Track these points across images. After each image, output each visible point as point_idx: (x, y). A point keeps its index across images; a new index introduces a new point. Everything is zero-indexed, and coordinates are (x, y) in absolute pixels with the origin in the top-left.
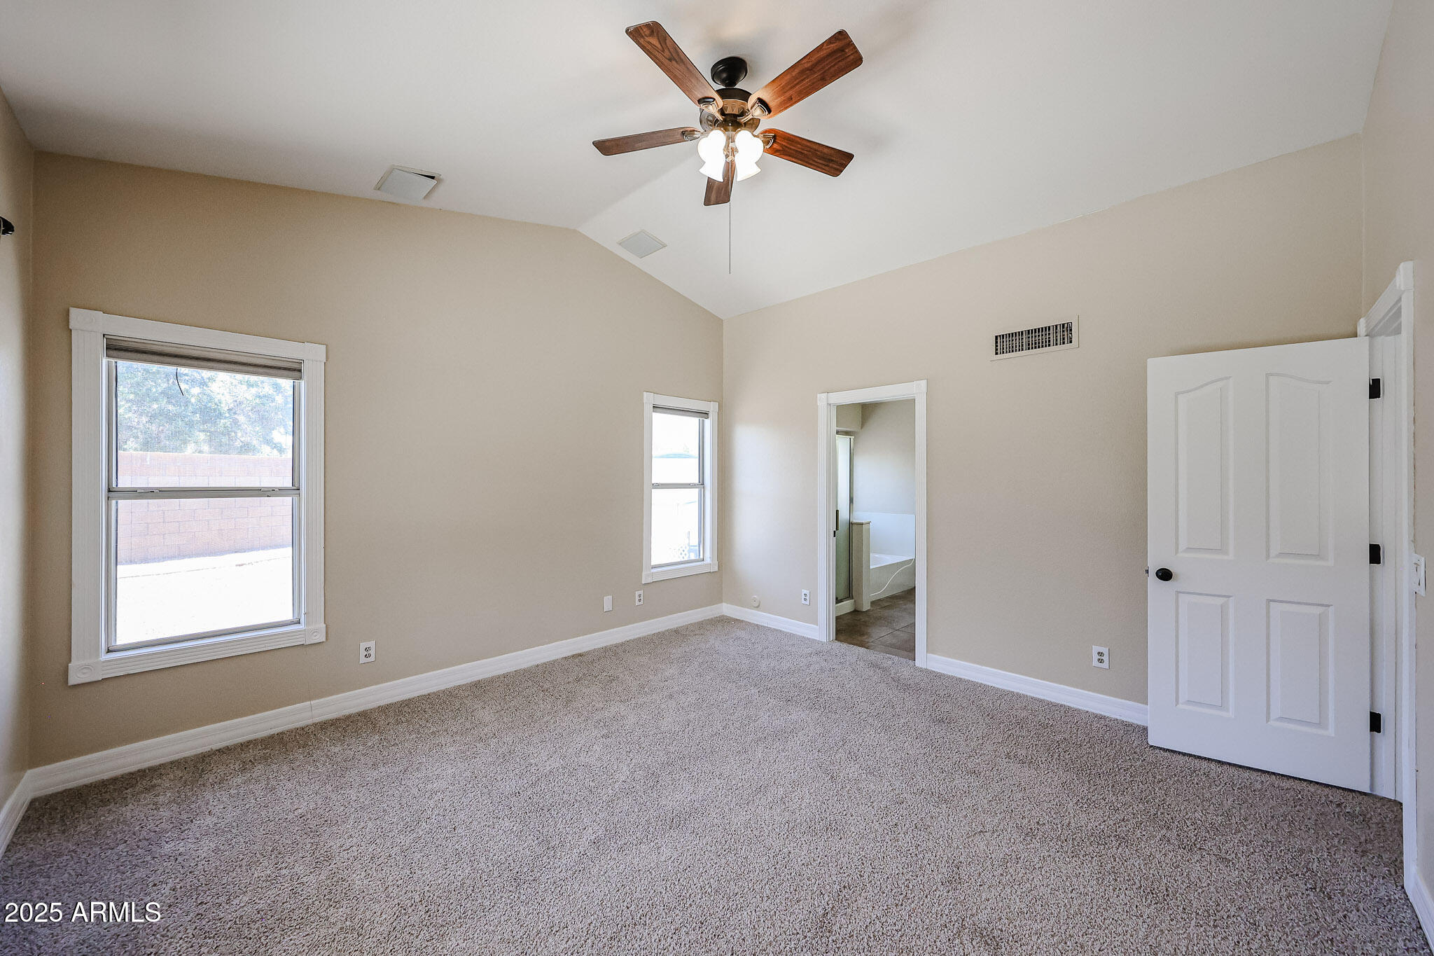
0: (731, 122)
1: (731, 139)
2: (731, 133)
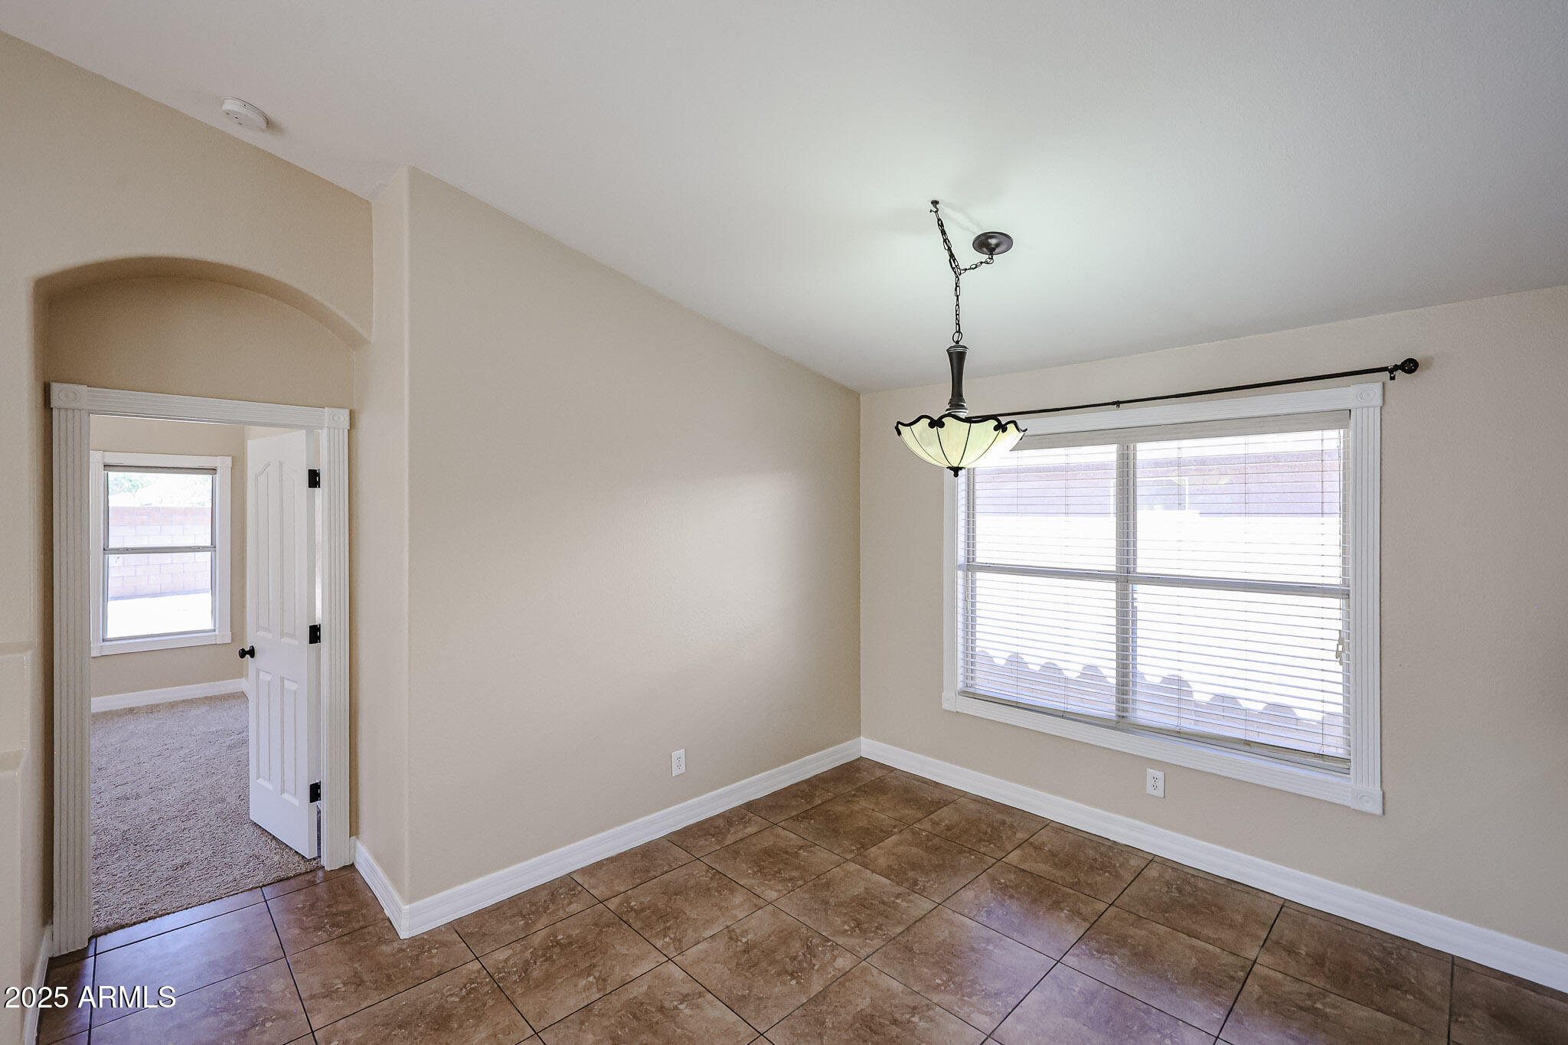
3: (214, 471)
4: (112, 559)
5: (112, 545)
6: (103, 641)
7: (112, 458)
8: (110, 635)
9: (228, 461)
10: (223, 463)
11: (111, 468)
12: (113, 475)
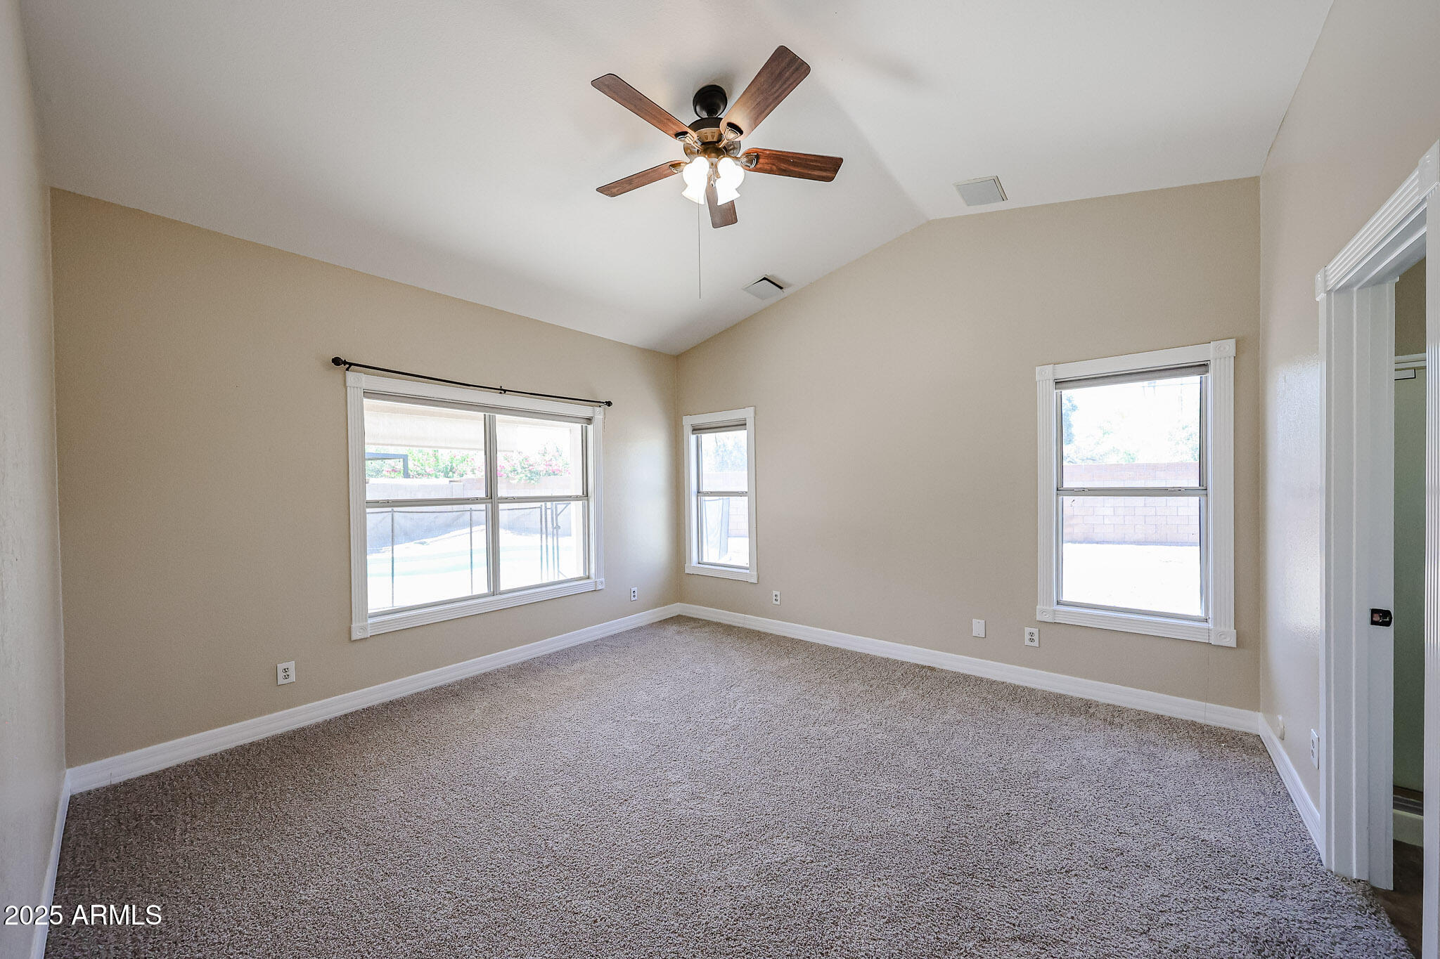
0: (713, 149)
1: (714, 166)
2: (715, 160)
3: (1203, 369)
4: (1067, 500)
5: (1066, 485)
6: (1058, 603)
7: (1065, 372)
8: (1066, 597)
9: (1229, 346)
10: (1221, 353)
11: (1064, 385)
12: (1066, 393)
